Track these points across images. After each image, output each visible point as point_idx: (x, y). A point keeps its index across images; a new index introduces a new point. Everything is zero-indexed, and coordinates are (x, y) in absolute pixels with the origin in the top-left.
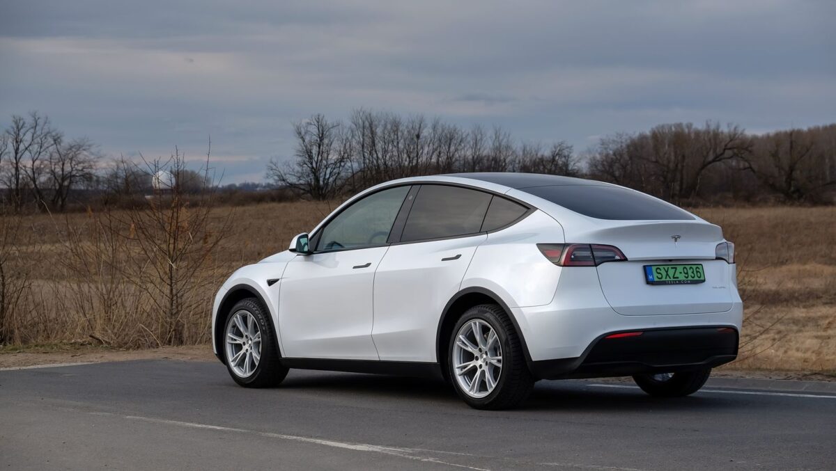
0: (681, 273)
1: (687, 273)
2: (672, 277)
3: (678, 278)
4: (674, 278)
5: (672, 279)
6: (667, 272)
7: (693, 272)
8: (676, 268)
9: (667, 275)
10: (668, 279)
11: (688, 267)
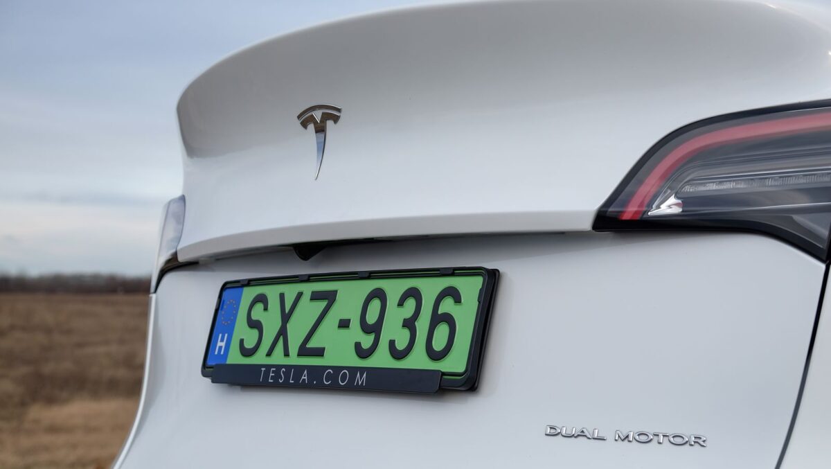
0: (344, 324)
1: (374, 329)
2: (294, 348)
3: (319, 352)
4: (304, 351)
5: (294, 360)
6: (286, 317)
7: (409, 324)
8: (330, 297)
9: (283, 332)
10: (278, 358)
11: (394, 288)
